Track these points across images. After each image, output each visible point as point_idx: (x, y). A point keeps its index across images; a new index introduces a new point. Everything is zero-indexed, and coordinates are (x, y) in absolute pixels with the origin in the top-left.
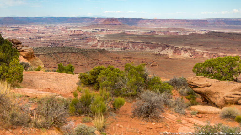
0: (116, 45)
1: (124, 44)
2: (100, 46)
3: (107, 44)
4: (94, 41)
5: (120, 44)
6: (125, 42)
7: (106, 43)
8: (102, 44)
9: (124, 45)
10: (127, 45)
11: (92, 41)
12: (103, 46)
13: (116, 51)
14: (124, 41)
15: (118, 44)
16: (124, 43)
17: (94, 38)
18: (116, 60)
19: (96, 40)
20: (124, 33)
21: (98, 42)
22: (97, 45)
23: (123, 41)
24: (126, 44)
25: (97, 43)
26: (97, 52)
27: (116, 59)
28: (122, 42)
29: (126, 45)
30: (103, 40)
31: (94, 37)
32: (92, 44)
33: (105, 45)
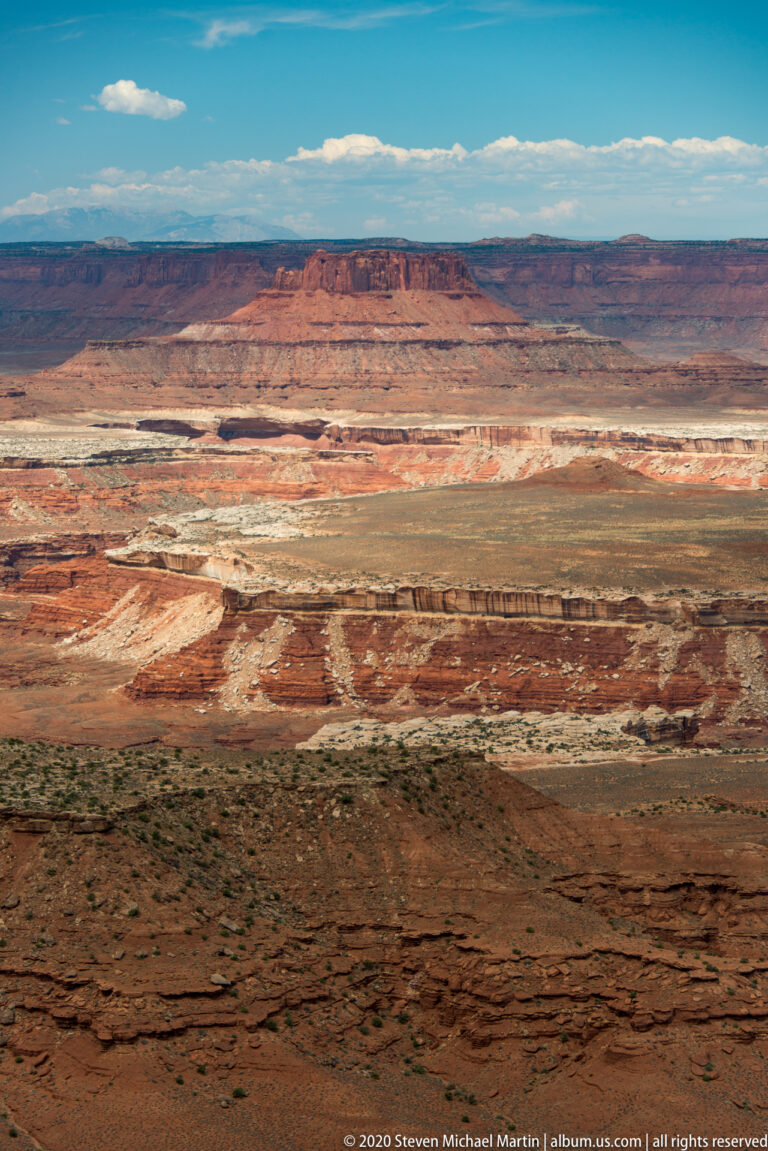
0: (512, 670)
1: (648, 648)
2: (268, 687)
3: (370, 658)
4: (152, 603)
5: (572, 655)
6: (663, 615)
7: (356, 633)
8: (288, 653)
9: (635, 663)
10: (696, 664)
11: (124, 612)
12: (308, 678)
13: (568, 759)
14: (648, 598)
15: (547, 644)
16: (642, 633)
17: (159, 561)
18: (683, 925)
19: (191, 589)
20: (599, 465)
21: (227, 624)
22: (220, 676)
23: (618, 595)
24: (672, 640)
25: (215, 643)
26: (370, 796)
27: (680, 908)
28: (615, 610)
29: (668, 660)
30: (302, 586)
31: (147, 545)
32: (138, 656)
33: (341, 672)
